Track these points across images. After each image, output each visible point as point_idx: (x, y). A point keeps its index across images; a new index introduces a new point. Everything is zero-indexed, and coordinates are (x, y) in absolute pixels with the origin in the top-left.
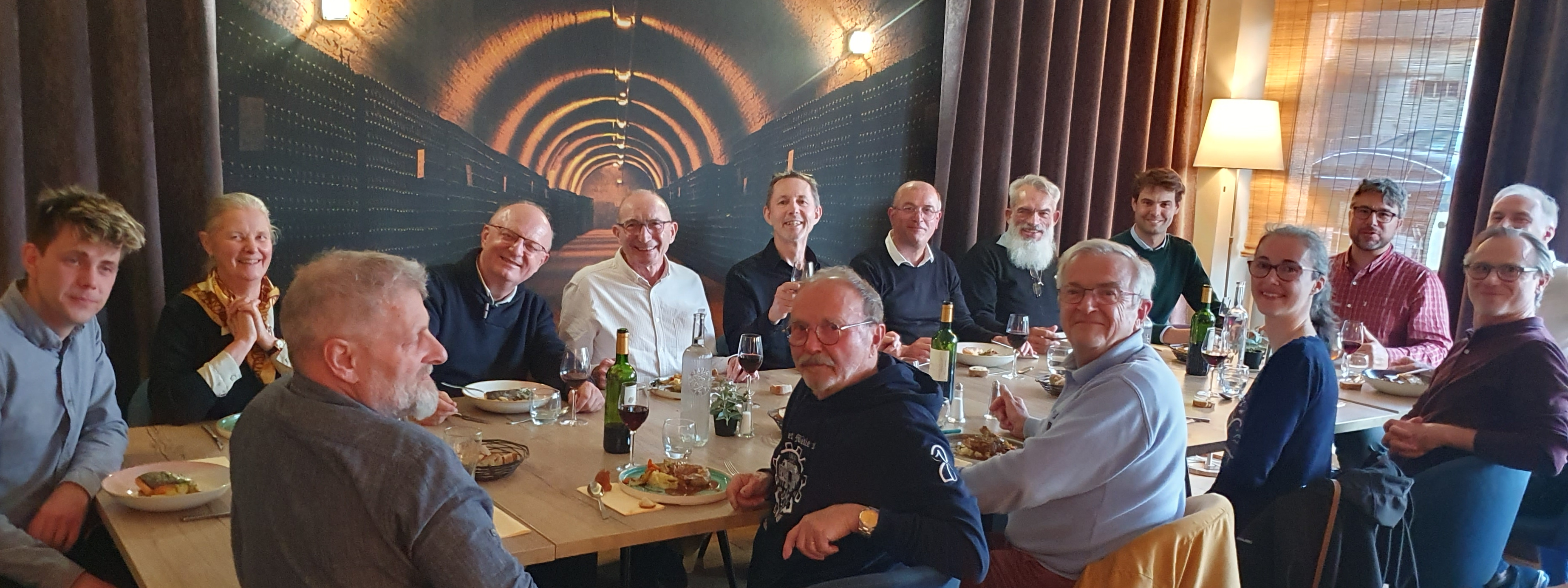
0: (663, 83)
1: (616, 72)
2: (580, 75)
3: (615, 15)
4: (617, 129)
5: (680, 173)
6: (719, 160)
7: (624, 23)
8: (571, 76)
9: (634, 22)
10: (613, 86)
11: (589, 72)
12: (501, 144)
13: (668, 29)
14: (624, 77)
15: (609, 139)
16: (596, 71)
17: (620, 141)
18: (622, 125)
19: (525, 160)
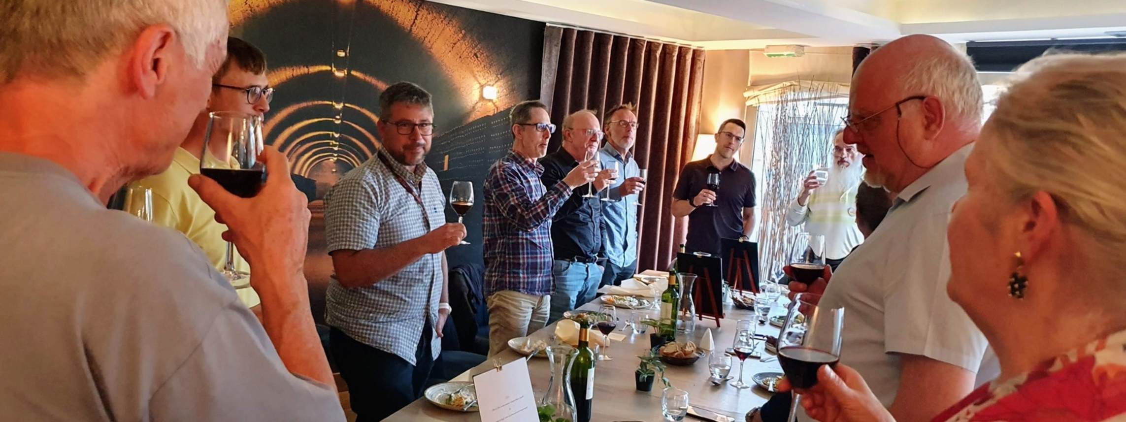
0: (364, 111)
1: (334, 103)
2: (310, 104)
3: (334, 69)
4: (333, 138)
7: (340, 74)
8: (304, 105)
9: (346, 73)
10: (332, 112)
11: (316, 103)
13: (368, 79)
14: (339, 106)
15: (328, 144)
16: (320, 102)
17: (335, 146)
18: (337, 136)
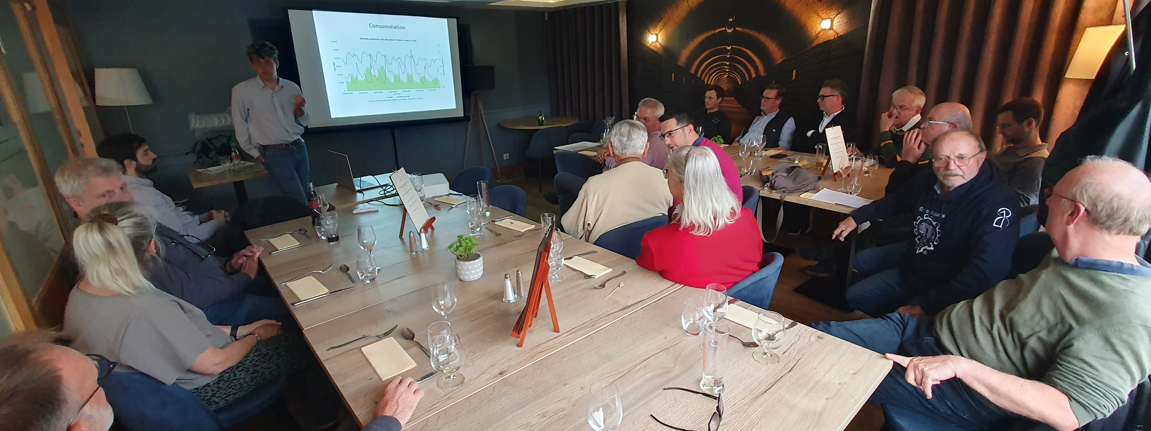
0: (742, 48)
1: (727, 47)
2: (715, 49)
3: (727, 29)
4: (726, 65)
5: (747, 79)
6: (762, 74)
7: (729, 31)
8: (713, 49)
9: (733, 30)
10: (725, 51)
11: (718, 47)
12: (693, 71)
13: (745, 30)
14: (729, 48)
15: (724, 68)
16: (720, 47)
17: (727, 69)
18: (728, 63)
19: (699, 76)
